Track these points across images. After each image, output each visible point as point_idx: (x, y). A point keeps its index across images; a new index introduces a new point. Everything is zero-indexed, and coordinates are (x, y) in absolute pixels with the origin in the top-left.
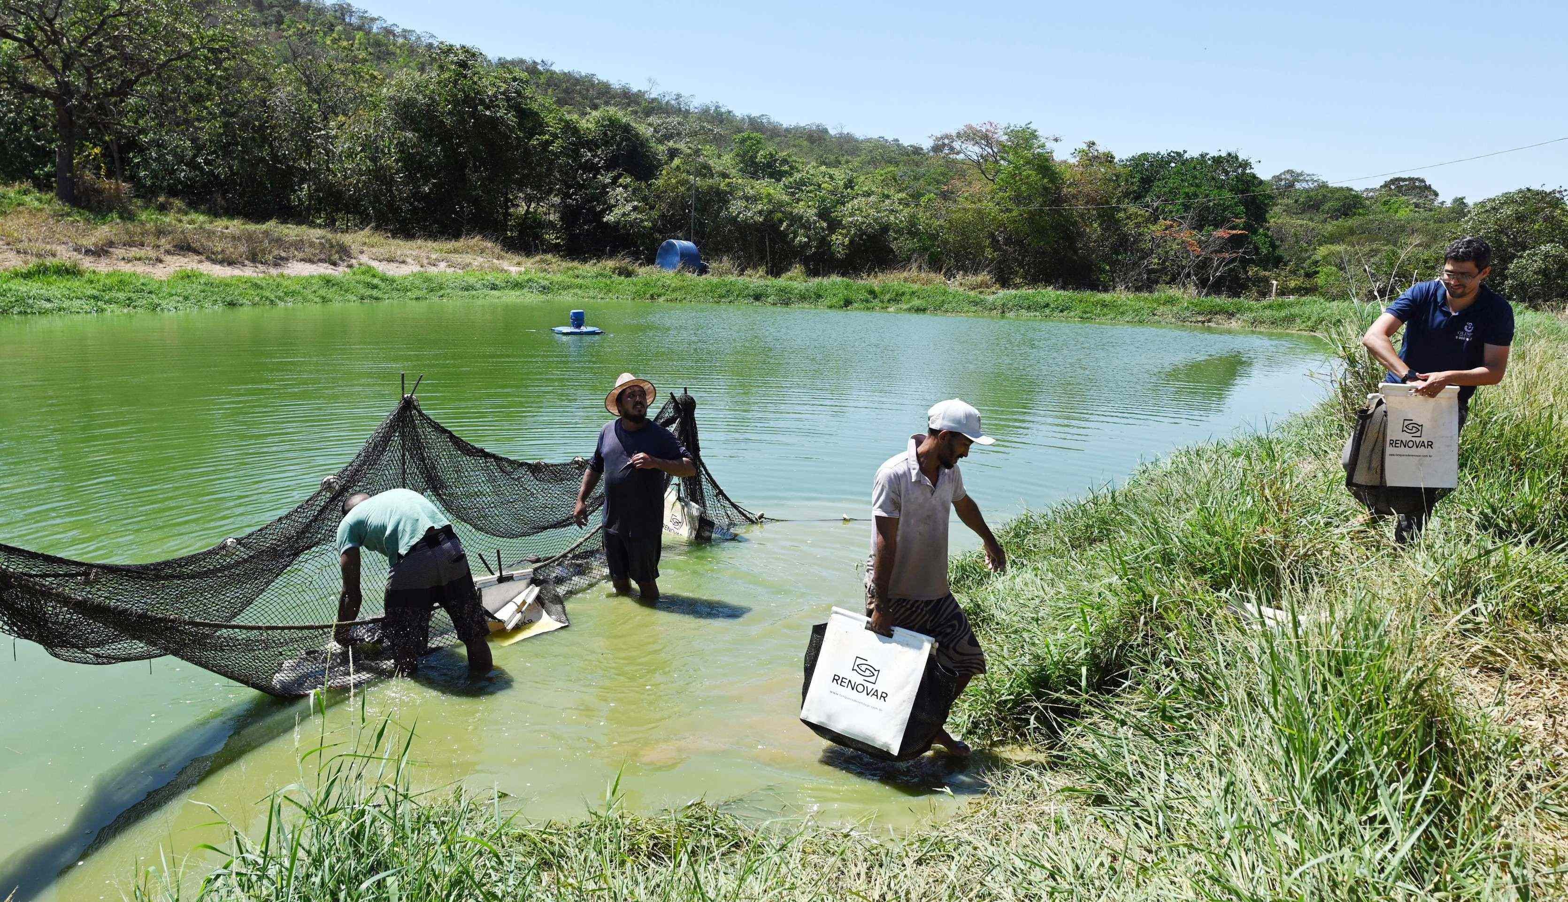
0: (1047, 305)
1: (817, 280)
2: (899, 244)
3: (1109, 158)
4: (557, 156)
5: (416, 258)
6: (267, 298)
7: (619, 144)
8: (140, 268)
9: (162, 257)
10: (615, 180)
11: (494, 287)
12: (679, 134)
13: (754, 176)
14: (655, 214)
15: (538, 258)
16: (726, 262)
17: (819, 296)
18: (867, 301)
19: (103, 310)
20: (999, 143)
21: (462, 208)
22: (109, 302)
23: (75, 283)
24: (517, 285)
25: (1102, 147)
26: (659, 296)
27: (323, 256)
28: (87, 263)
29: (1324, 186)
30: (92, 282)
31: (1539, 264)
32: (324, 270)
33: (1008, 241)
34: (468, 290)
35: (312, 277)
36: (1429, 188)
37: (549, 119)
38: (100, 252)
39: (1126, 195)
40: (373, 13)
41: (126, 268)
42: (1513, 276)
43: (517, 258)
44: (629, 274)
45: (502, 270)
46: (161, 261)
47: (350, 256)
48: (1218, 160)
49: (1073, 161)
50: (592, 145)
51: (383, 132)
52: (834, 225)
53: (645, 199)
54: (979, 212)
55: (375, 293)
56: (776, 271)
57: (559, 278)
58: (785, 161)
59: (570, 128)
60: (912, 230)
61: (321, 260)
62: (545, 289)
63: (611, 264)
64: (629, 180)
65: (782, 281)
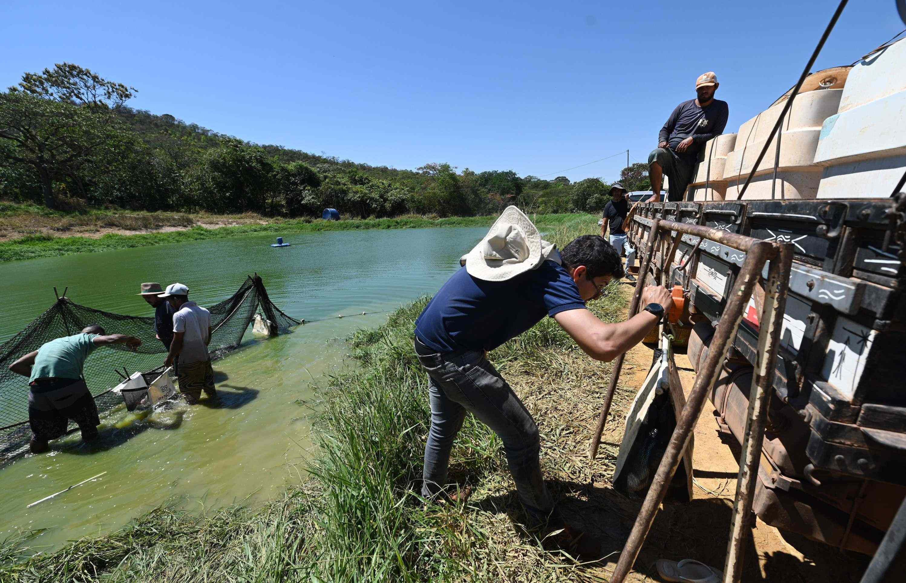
0: (454, 223)
1: (378, 220)
2: (408, 205)
3: (473, 173)
4: (280, 180)
5: (222, 222)
6: (150, 243)
7: (305, 175)
8: (87, 235)
9: (99, 229)
10: (304, 188)
11: (255, 231)
12: (329, 171)
13: (356, 184)
14: (321, 199)
15: (275, 218)
16: (348, 215)
17: (379, 225)
18: (396, 226)
19: (63, 254)
20: (438, 170)
21: (242, 201)
22: (67, 251)
23: (49, 244)
24: (265, 229)
25: (471, 170)
26: (321, 229)
27: (180, 223)
28: (57, 235)
29: (539, 180)
30: (58, 243)
31: (594, 200)
32: (180, 229)
33: (444, 202)
34: (244, 232)
35: (172, 232)
36: (567, 179)
37: (275, 166)
38: (66, 229)
39: (480, 185)
40: (208, 128)
41: (79, 235)
42: (588, 204)
43: (267, 219)
44: (309, 222)
45: (259, 224)
46: (98, 231)
47: (192, 223)
48: (507, 173)
49: (462, 175)
50: (294, 175)
51: (205, 174)
52: (385, 200)
53: (317, 194)
54: (434, 193)
55: (202, 237)
56: (364, 217)
57: (282, 225)
58: (366, 179)
59: (283, 169)
60: (412, 200)
61: (180, 225)
62: (276, 230)
63: (303, 219)
64: (309, 188)
65: (366, 221)
